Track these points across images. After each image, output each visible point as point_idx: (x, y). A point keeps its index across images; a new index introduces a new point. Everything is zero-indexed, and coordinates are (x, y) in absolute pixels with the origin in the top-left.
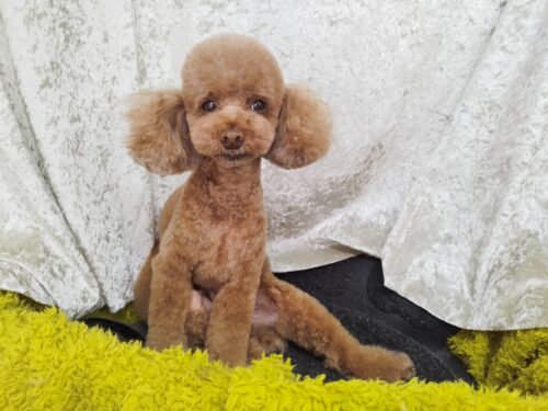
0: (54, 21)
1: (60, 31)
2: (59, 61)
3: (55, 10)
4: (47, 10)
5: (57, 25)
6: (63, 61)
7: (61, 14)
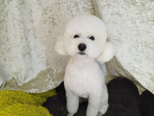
0: (50, 22)
1: (51, 24)
2: (51, 30)
4: (48, 20)
5: (51, 22)
7: (52, 20)
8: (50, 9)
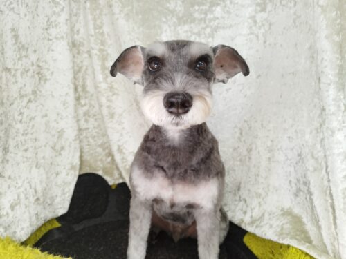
1: (36, 76)
3: (34, 67)
4: (31, 68)
5: (35, 73)
6: (38, 89)
7: (37, 68)
8: (33, 49)
